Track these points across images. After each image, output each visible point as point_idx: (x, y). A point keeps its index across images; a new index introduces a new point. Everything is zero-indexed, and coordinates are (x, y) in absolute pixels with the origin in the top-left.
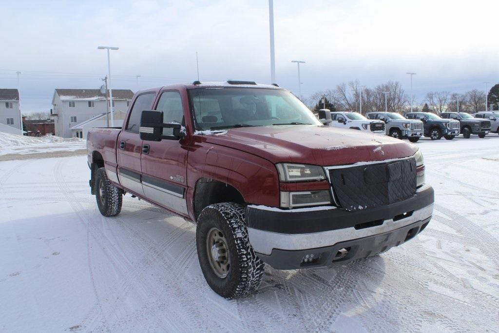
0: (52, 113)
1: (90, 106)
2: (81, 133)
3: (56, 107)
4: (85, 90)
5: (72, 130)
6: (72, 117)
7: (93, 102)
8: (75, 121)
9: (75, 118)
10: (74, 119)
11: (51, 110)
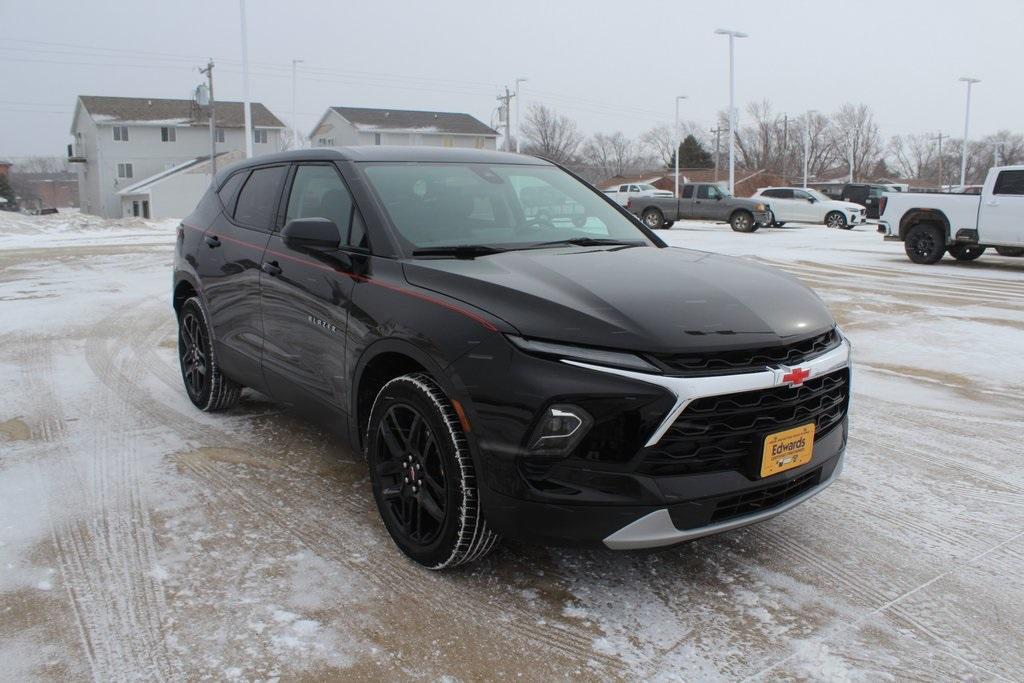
0: (70, 153)
1: (165, 139)
2: (146, 204)
3: (83, 141)
4: (152, 100)
5: (123, 198)
6: (121, 166)
7: (173, 128)
8: (130, 175)
9: (129, 167)
10: (127, 171)
11: (70, 147)
